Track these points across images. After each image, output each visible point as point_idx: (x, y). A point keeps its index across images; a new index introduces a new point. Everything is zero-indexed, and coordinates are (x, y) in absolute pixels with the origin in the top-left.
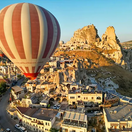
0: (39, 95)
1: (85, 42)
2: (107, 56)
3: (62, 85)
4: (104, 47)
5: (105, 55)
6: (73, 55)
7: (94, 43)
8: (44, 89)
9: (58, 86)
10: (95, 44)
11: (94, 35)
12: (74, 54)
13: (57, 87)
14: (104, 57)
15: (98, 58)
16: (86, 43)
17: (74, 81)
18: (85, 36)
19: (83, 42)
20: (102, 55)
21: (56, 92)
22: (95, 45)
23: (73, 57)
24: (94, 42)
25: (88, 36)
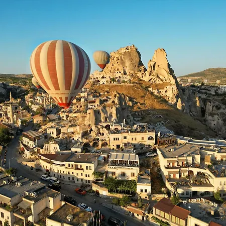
0: (67, 141)
1: (122, 72)
2: (156, 92)
3: (99, 127)
4: (151, 79)
5: (153, 91)
6: (107, 91)
7: (136, 74)
8: (73, 133)
9: (93, 128)
10: (138, 75)
11: (136, 60)
12: (107, 89)
13: (91, 130)
14: (152, 93)
15: (143, 95)
16: (125, 73)
17: (114, 121)
18: (123, 63)
19: (120, 72)
20: (149, 91)
21: (91, 136)
22: (138, 77)
23: (106, 93)
24: (136, 72)
25: (128, 63)
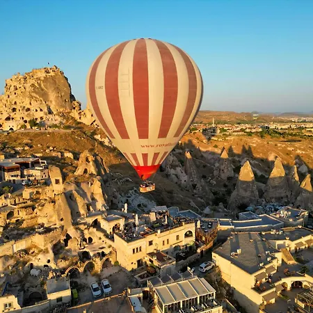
0: (19, 275)
1: (45, 110)
2: (106, 142)
4: (94, 121)
5: (102, 140)
6: (27, 144)
7: (69, 113)
8: (26, 251)
10: (72, 114)
11: (65, 92)
12: (26, 141)
13: (68, 237)
14: (101, 143)
15: (91, 147)
16: (50, 112)
18: (44, 95)
19: (41, 110)
20: (95, 139)
21: (69, 251)
22: (72, 118)
23: (27, 148)
24: (69, 110)
25: (52, 96)
